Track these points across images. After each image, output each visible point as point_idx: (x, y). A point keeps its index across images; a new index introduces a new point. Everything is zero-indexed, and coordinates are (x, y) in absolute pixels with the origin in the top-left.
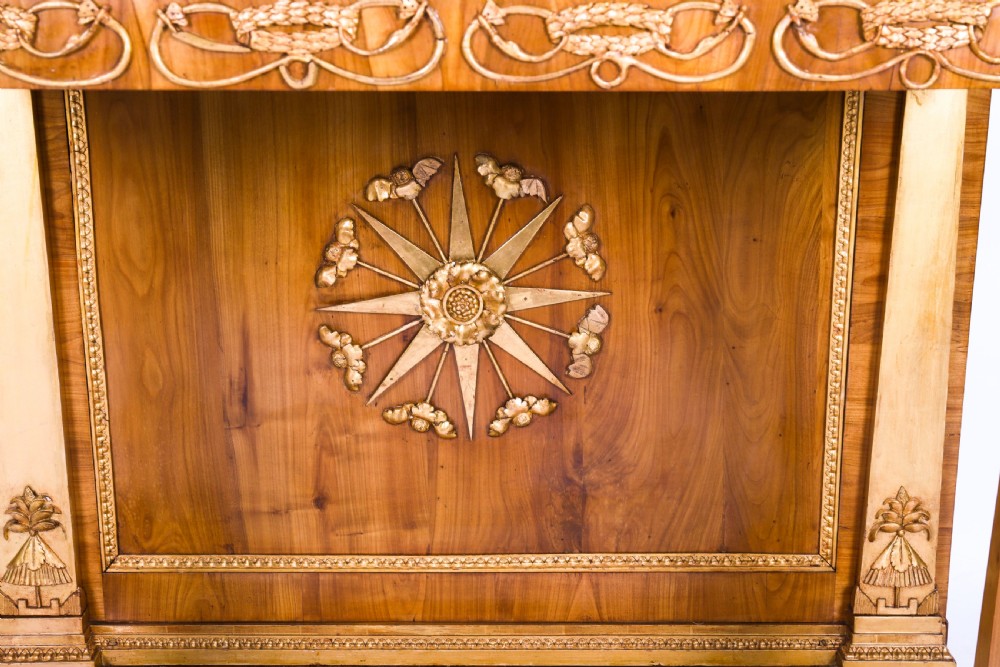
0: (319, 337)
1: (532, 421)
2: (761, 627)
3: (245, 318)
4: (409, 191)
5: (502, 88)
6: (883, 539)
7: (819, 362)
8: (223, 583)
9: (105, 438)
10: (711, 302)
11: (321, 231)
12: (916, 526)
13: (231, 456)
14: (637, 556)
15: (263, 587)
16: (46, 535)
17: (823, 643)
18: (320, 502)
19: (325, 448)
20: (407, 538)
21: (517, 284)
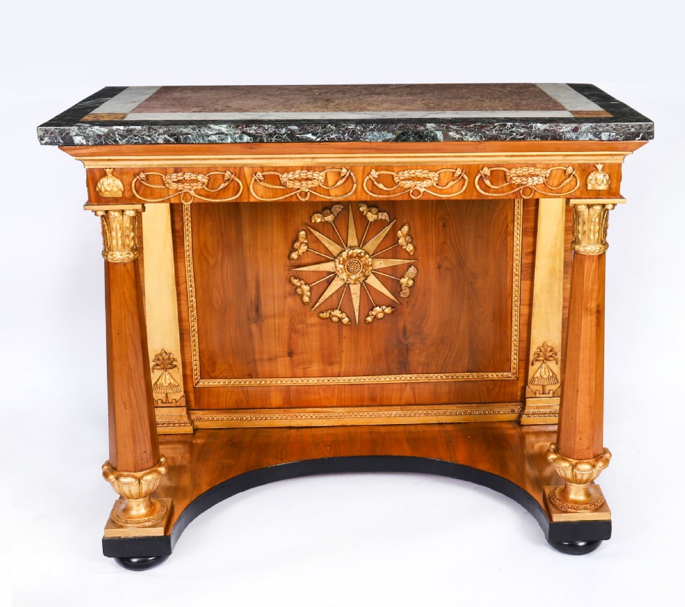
0: (290, 282)
1: (384, 316)
2: (486, 405)
3: (257, 274)
4: (330, 218)
5: (377, 199)
6: (538, 364)
7: (509, 288)
8: (247, 391)
9: (196, 327)
10: (461, 263)
11: (291, 236)
12: (551, 358)
13: (251, 335)
14: (431, 375)
15: (265, 392)
16: (171, 371)
17: (513, 411)
18: (290, 354)
19: (293, 330)
20: (329, 369)
21: (377, 257)
